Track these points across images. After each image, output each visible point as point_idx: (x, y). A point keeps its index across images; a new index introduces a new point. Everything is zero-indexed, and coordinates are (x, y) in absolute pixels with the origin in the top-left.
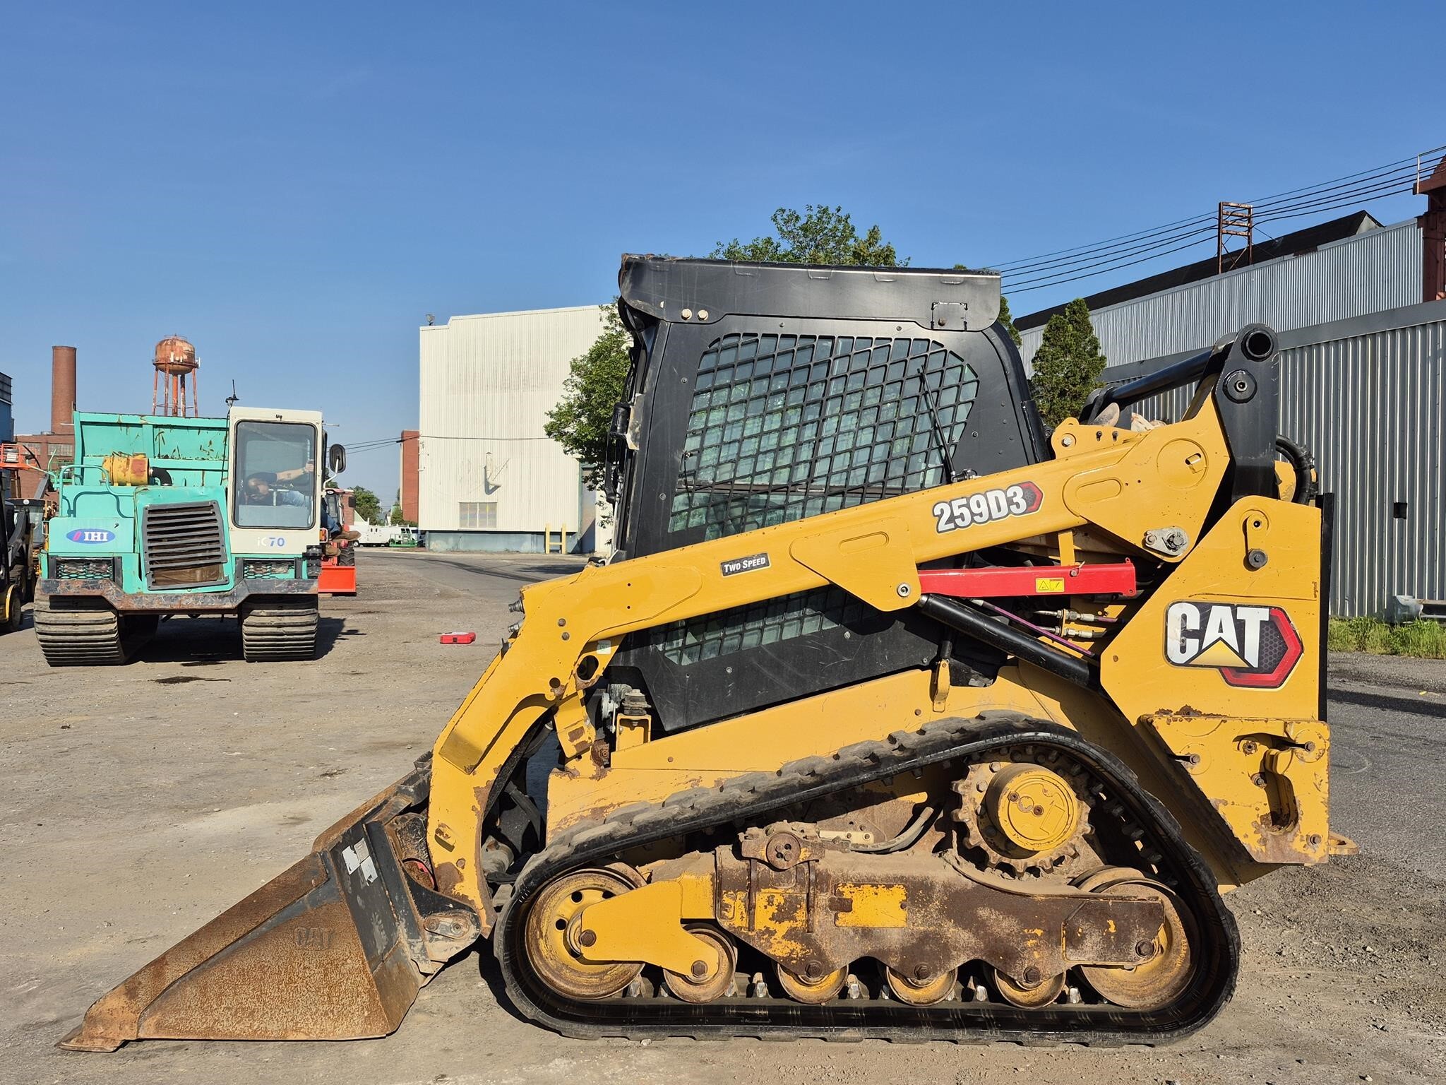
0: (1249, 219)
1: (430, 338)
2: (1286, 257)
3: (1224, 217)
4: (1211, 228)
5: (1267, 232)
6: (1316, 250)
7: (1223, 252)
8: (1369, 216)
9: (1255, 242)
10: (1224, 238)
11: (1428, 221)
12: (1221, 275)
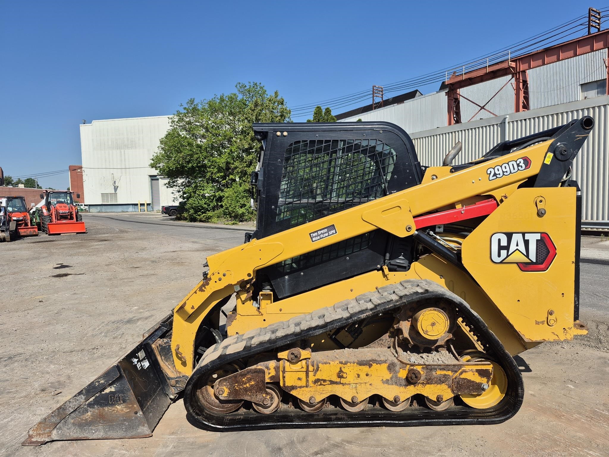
0: (382, 91)
1: (85, 130)
2: (395, 105)
3: (374, 91)
4: (370, 94)
5: (389, 96)
6: (404, 103)
7: (374, 103)
8: (419, 92)
9: (384, 99)
10: (375, 97)
11: (448, 94)
12: (374, 111)
